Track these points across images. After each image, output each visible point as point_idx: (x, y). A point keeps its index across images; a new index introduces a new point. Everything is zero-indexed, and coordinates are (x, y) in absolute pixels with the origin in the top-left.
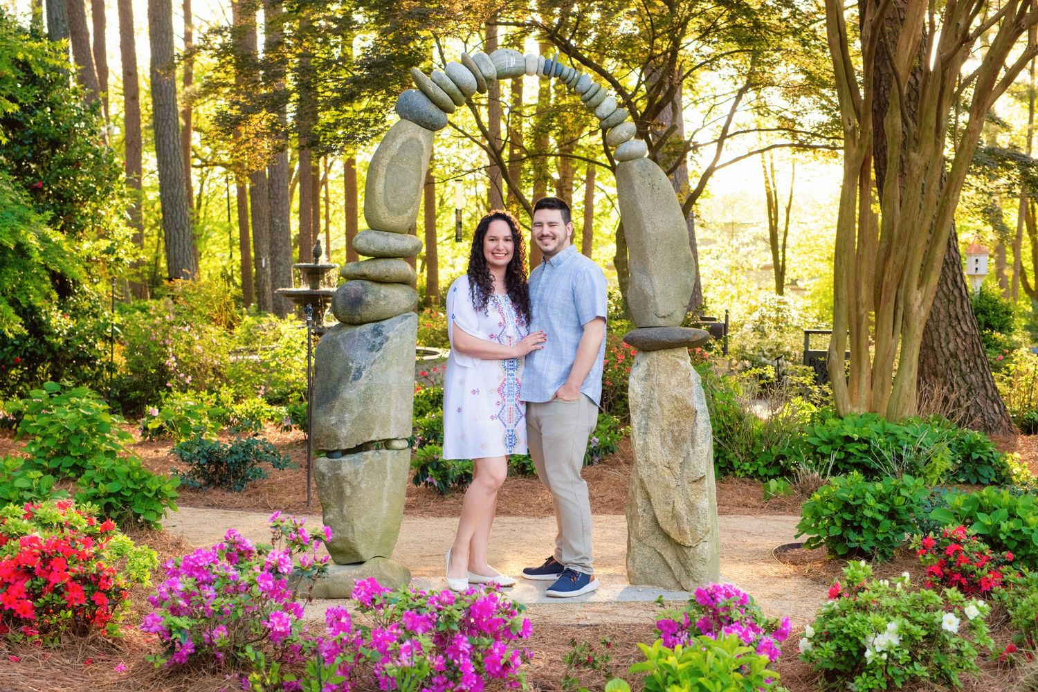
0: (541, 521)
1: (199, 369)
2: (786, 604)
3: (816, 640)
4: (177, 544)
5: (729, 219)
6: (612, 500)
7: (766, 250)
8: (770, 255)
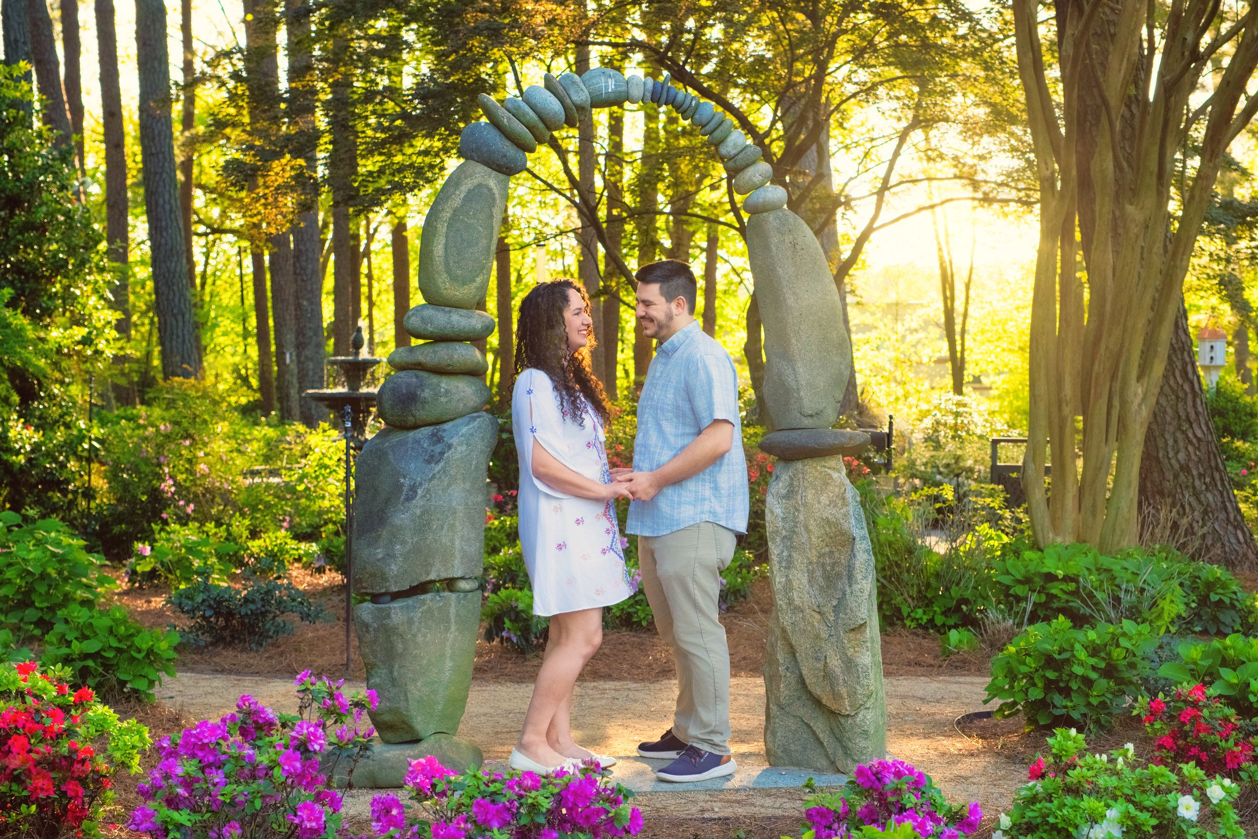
0: (652, 687)
1: (204, 495)
2: (974, 789)
3: (1014, 833)
4: (175, 720)
5: (892, 298)
6: (744, 658)
7: (941, 338)
8: (945, 345)
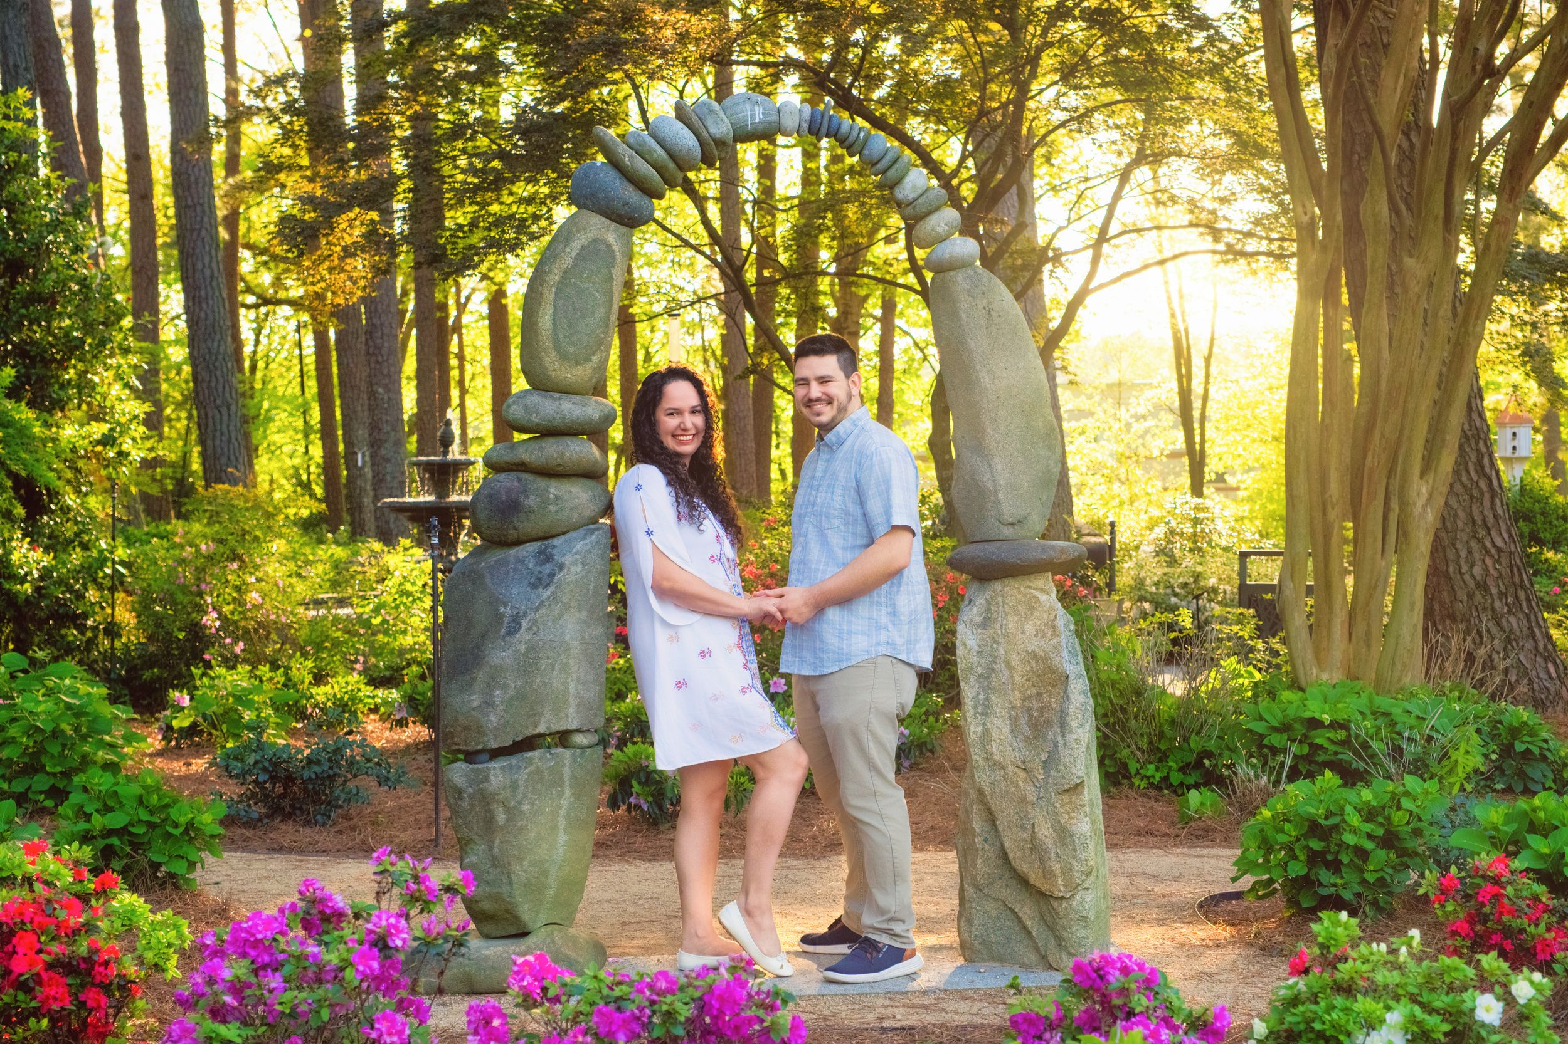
0: (817, 864)
1: (256, 630)
2: (1219, 988)
4: (223, 911)
5: (1113, 377)
7: (1174, 427)
8: (1180, 435)
